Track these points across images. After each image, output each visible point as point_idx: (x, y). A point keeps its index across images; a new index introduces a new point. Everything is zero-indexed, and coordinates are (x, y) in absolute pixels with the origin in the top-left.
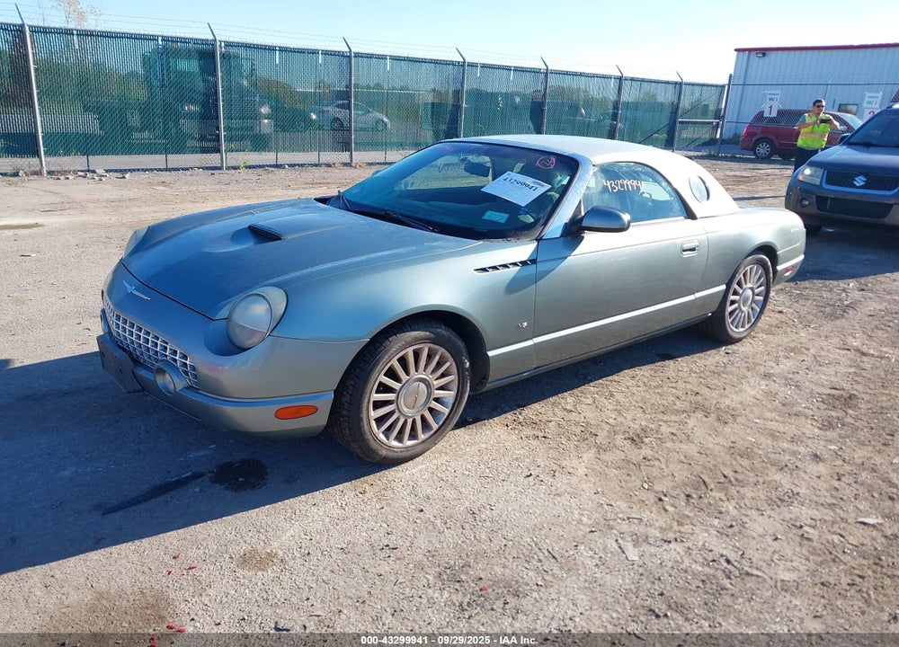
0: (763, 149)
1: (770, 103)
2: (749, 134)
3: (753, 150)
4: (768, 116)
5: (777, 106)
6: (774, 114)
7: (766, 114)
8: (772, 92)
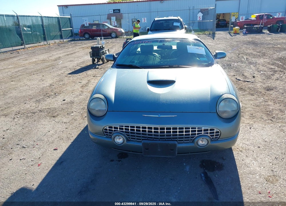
0: (87, 36)
1: (86, 22)
2: (81, 32)
3: (84, 36)
4: (86, 26)
5: (88, 23)
6: (88, 25)
7: (86, 25)
8: (86, 18)
